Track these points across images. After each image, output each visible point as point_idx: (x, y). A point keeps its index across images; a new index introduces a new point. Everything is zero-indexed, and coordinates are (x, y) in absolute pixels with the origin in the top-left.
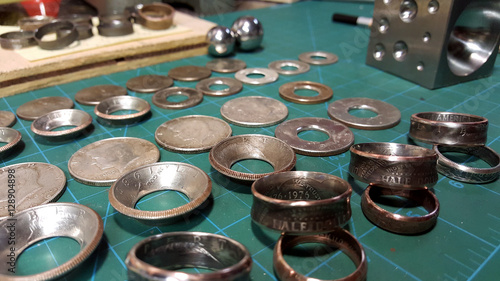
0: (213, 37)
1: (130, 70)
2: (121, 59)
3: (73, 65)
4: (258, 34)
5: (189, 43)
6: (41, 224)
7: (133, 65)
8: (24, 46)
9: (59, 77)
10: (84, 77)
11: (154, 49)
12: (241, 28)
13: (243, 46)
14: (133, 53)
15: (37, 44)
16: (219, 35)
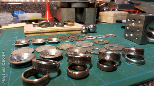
0: (82, 28)
1: (60, 34)
2: (59, 32)
3: (47, 31)
4: (95, 28)
5: (76, 29)
6: (24, 56)
7: (61, 33)
8: (38, 27)
9: (43, 34)
10: (49, 34)
11: (67, 30)
12: (90, 27)
13: (91, 31)
14: (62, 30)
15: (40, 27)
16: (84, 28)
